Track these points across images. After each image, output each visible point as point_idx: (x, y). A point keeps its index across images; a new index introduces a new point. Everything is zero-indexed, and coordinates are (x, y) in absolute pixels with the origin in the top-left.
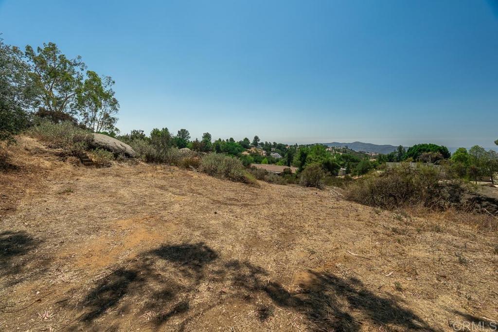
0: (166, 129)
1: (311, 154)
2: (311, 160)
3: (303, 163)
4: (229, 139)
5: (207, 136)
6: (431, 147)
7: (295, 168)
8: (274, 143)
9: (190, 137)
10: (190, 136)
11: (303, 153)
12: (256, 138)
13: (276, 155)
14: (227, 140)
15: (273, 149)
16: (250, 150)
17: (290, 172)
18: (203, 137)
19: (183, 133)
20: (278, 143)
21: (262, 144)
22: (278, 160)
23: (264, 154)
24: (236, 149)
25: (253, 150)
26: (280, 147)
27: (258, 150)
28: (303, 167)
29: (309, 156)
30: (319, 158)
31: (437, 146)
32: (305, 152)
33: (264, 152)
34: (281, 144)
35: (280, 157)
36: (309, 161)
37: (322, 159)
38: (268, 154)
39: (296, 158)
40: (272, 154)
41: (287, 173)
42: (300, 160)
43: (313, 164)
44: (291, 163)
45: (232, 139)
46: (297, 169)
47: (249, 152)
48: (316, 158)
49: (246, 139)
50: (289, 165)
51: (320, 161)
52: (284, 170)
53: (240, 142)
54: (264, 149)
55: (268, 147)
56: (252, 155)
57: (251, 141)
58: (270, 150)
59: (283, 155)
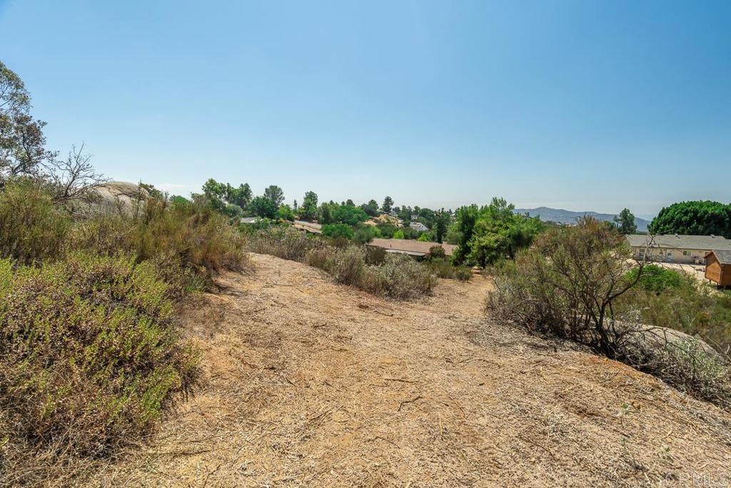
0: (212, 181)
1: (483, 218)
2: (484, 229)
3: (468, 236)
4: (345, 202)
5: (311, 197)
6: (708, 206)
7: (452, 246)
8: (416, 208)
9: (284, 199)
10: (283, 195)
11: (468, 217)
12: (388, 200)
13: (419, 226)
14: (343, 203)
15: (413, 217)
16: (378, 219)
17: (441, 254)
18: (305, 199)
19: (274, 192)
20: (421, 208)
21: (397, 210)
22: (421, 233)
23: (400, 225)
24: (355, 216)
25: (382, 218)
26: (425, 214)
27: (390, 218)
28: (469, 244)
29: (479, 222)
30: (500, 225)
31: (720, 204)
32: (471, 215)
33: (400, 221)
34: (427, 210)
35: (425, 228)
36: (481, 231)
37: (507, 228)
38: (406, 225)
39: (453, 228)
40: (412, 224)
41: (436, 254)
42: (462, 230)
43: (489, 238)
44: (443, 237)
45: (350, 202)
46: (456, 247)
47: (376, 221)
48: (495, 226)
49: (373, 202)
50: (440, 241)
51: (504, 232)
52: (431, 249)
53: (363, 207)
54: (400, 217)
55: (406, 215)
56: (380, 225)
57: (381, 205)
58: (410, 218)
59: (429, 226)
